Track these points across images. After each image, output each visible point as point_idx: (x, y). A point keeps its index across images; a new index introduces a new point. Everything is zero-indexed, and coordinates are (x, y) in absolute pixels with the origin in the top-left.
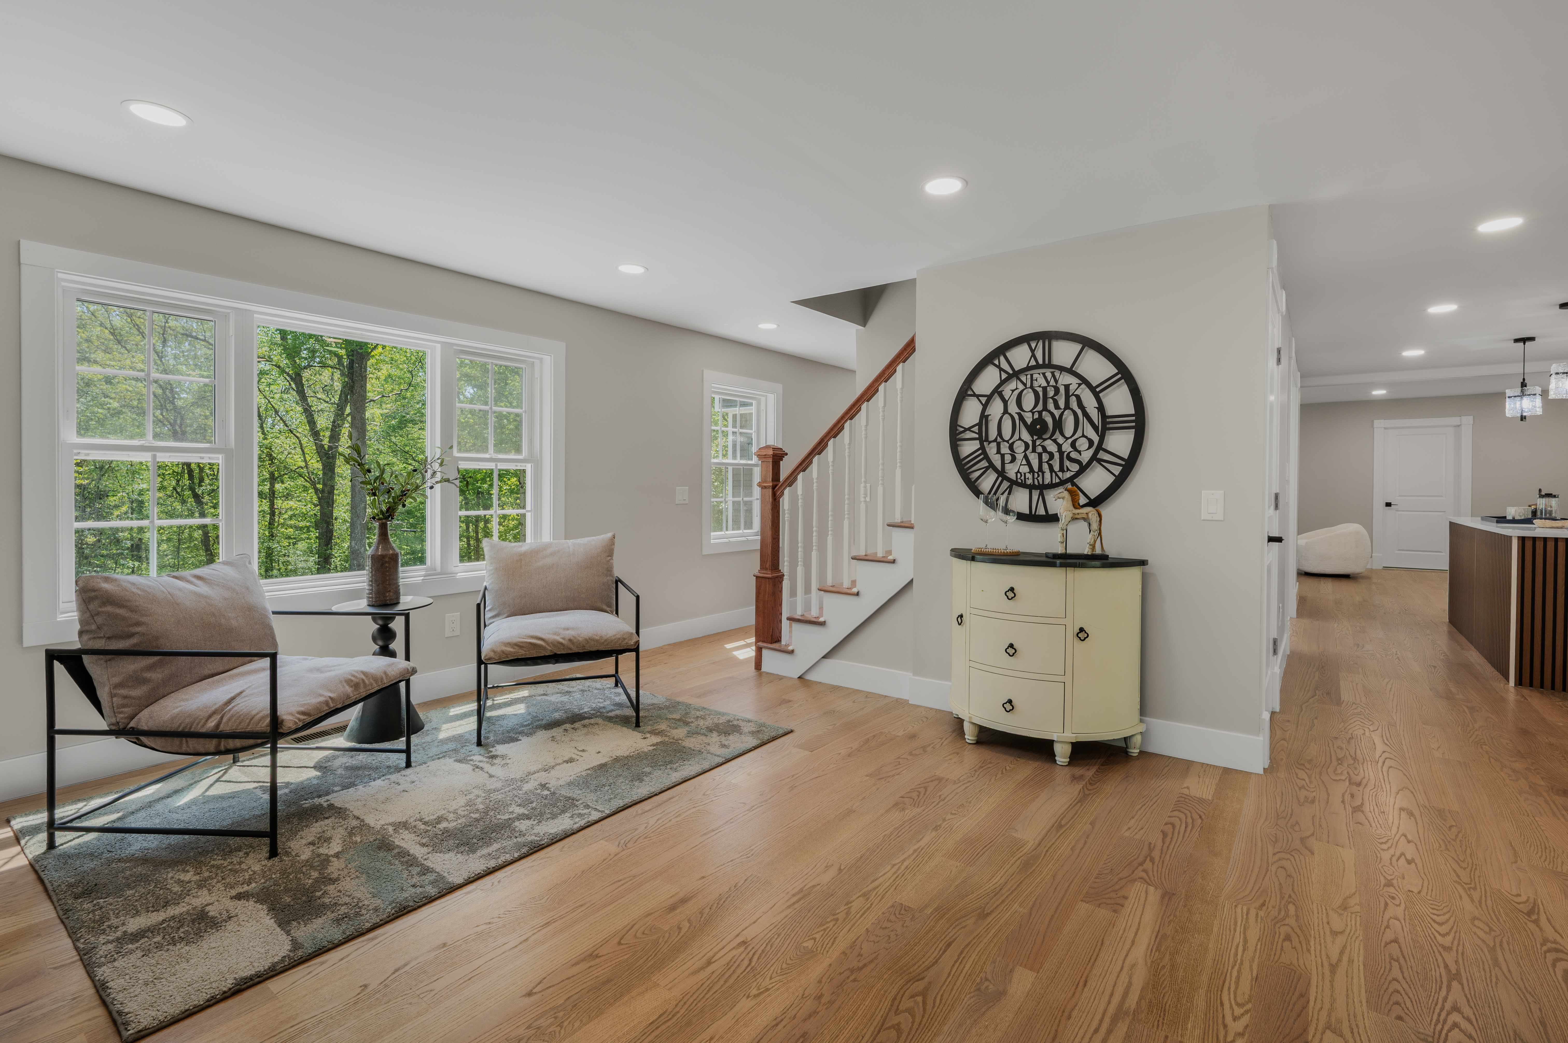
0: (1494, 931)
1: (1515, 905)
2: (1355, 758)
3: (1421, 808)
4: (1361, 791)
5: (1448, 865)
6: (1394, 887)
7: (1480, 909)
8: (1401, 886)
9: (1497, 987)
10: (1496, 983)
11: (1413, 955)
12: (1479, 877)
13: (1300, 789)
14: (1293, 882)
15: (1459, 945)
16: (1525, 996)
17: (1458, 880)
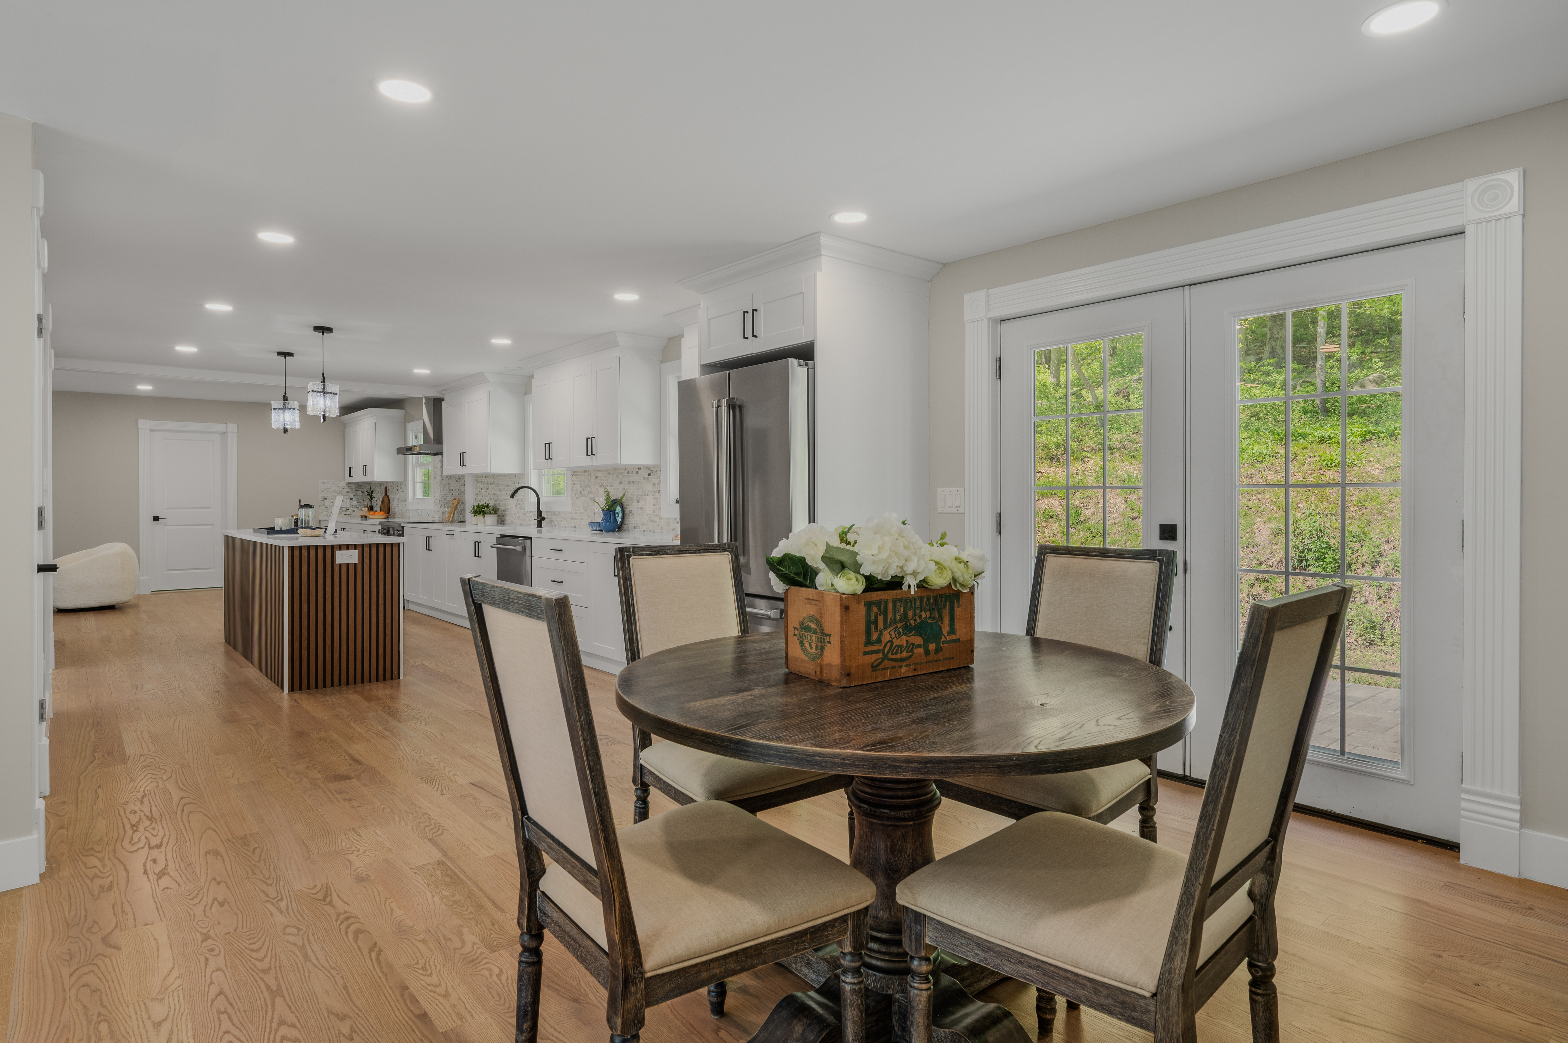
0: (301, 930)
1: (312, 896)
2: (152, 817)
3: (226, 843)
4: (164, 852)
5: (257, 888)
6: (212, 938)
7: (288, 916)
8: (218, 934)
9: (310, 979)
10: (309, 976)
11: (238, 997)
12: (284, 886)
13: (92, 880)
14: (101, 995)
15: (276, 961)
16: (331, 974)
17: (267, 899)
